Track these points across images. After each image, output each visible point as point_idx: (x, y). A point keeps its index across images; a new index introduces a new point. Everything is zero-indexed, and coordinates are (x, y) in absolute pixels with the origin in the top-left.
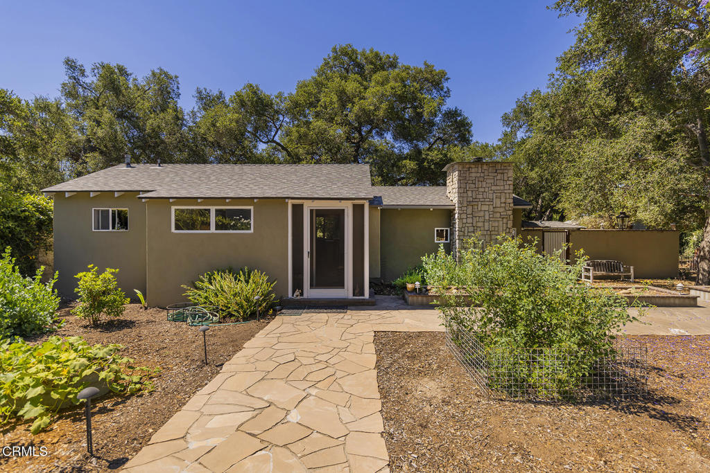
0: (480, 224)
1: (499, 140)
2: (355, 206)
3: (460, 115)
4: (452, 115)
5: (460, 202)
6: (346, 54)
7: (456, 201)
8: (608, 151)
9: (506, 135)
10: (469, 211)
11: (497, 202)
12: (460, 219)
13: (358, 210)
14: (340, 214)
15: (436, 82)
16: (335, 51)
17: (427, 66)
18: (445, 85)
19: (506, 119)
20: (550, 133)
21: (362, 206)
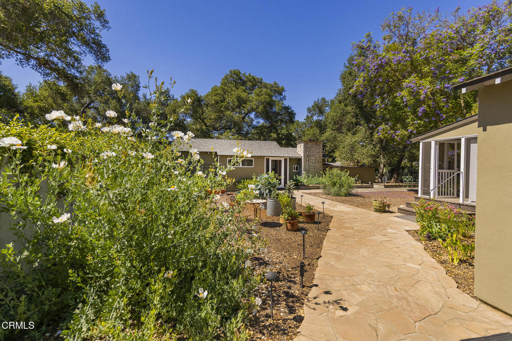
0: (311, 164)
1: (305, 119)
2: (285, 159)
3: (290, 109)
4: (287, 108)
5: (304, 156)
6: (237, 75)
7: (302, 155)
8: (353, 140)
9: (308, 117)
10: (307, 159)
11: (317, 156)
12: (304, 162)
13: (286, 160)
14: (280, 161)
15: (280, 92)
16: (231, 72)
17: (276, 84)
18: (284, 93)
19: (309, 110)
20: (335, 130)
21: (287, 159)
